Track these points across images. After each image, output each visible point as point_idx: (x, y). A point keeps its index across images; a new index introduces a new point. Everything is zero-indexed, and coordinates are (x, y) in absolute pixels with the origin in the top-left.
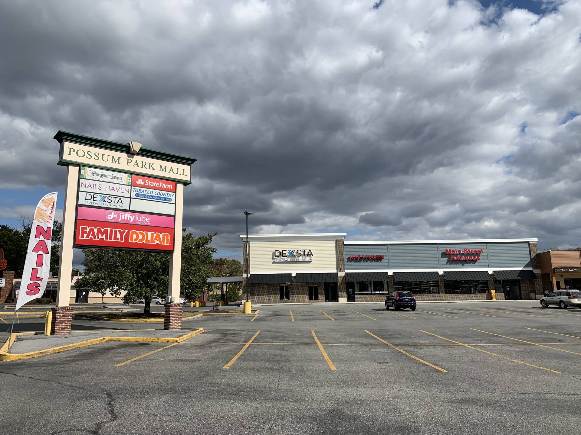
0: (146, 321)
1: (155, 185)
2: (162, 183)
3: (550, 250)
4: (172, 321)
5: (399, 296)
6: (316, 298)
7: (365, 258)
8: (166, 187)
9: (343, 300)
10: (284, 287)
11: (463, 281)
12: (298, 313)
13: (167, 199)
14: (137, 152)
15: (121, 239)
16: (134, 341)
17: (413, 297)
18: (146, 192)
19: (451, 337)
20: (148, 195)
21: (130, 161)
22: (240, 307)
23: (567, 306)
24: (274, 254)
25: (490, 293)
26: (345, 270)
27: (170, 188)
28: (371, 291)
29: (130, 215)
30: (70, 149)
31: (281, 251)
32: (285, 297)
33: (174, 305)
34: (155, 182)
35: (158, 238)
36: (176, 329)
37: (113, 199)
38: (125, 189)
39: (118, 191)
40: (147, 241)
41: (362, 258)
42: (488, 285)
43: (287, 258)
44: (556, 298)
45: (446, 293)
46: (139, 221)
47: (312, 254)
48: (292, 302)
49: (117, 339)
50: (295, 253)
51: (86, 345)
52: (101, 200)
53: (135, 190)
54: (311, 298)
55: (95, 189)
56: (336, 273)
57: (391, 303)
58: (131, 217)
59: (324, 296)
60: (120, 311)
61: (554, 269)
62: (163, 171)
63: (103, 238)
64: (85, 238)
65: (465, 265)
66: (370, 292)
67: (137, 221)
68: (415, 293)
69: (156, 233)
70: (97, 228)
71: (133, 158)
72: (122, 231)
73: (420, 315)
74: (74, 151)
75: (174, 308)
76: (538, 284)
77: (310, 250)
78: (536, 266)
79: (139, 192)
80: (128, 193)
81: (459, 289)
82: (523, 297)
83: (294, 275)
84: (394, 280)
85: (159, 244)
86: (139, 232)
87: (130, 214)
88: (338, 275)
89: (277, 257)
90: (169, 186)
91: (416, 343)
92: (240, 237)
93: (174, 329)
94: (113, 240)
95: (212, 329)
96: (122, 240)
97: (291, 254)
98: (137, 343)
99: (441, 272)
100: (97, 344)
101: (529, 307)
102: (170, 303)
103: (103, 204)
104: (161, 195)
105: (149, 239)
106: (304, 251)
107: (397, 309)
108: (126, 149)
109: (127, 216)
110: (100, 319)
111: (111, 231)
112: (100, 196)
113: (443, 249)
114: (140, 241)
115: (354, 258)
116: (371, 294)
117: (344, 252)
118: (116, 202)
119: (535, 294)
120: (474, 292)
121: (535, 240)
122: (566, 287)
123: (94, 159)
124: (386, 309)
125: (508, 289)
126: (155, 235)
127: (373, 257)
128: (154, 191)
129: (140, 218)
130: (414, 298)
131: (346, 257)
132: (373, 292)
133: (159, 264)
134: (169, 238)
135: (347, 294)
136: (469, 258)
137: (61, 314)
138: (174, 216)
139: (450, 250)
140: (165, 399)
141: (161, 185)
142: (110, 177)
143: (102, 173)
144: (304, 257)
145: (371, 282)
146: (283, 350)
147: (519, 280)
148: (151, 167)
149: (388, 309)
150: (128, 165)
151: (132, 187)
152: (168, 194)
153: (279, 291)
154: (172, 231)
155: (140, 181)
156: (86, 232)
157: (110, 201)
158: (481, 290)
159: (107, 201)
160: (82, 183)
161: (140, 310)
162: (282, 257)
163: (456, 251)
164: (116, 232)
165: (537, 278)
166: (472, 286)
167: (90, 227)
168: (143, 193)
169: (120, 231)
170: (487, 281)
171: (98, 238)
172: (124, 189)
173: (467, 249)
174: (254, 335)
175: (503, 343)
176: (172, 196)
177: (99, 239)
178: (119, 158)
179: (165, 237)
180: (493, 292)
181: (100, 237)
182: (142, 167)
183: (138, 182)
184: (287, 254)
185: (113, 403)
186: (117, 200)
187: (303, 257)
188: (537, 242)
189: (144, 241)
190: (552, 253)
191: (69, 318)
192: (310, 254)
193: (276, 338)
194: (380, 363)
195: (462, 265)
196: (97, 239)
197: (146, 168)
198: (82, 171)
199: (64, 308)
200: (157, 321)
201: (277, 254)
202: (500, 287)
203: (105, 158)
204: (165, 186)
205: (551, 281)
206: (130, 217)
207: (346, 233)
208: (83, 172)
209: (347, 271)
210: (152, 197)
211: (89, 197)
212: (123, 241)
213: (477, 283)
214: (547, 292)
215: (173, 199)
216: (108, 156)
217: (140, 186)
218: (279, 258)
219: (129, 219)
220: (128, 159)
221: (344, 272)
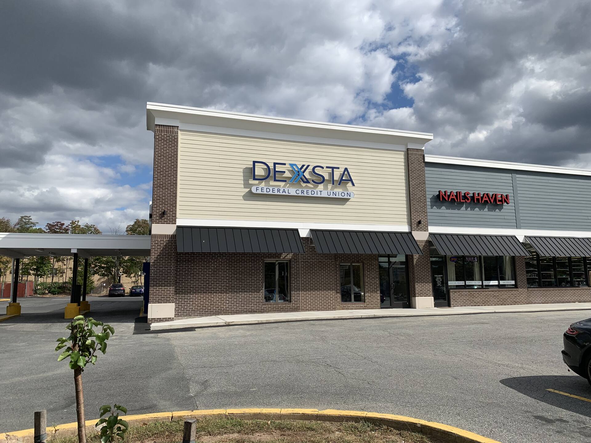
7: (473, 198)
9: (425, 303)
10: (277, 267)
24: (250, 173)
26: (429, 227)
31: (271, 166)
32: (277, 294)
41: (465, 198)
43: (286, 185)
47: (351, 180)
50: (307, 175)
54: (346, 299)
56: (407, 233)
66: (480, 283)
77: (346, 169)
88: (413, 238)
89: (258, 182)
97: (299, 176)
106: (331, 170)
115: (448, 199)
116: (482, 287)
117: (426, 182)
127: (488, 198)
131: (429, 193)
132: (485, 283)
135: (433, 286)
144: (330, 186)
145: (479, 257)
153: (262, 278)
162: (272, 182)
184: (287, 174)
187: (326, 187)
192: (346, 179)
201: (260, 171)
209: (433, 229)
218: (264, 184)
221: (427, 230)
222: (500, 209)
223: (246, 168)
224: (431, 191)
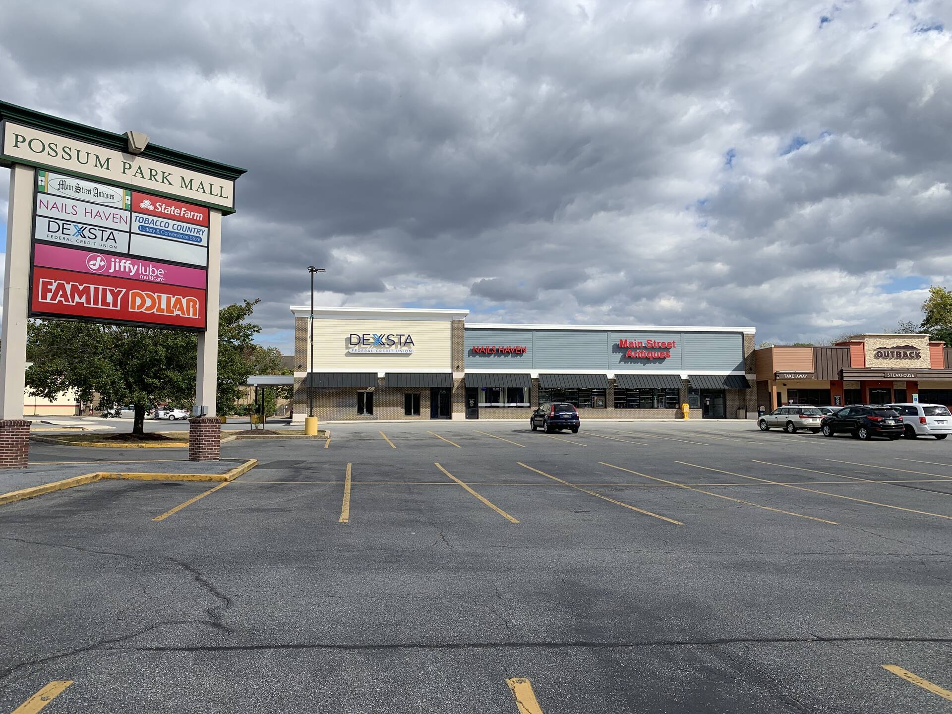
0: (143, 447)
1: (174, 212)
2: (186, 209)
3: (773, 346)
4: (204, 447)
5: (555, 411)
6: (417, 412)
7: (497, 350)
8: (191, 217)
9: (459, 416)
10: (365, 395)
11: (642, 389)
12: (395, 436)
13: (194, 238)
14: (142, 150)
15: (115, 305)
16: (150, 478)
17: (575, 411)
18: (158, 223)
19: (654, 472)
20: (160, 230)
21: (127, 166)
22: (289, 425)
23: (797, 429)
24: (349, 341)
25: (680, 408)
26: (465, 370)
27: (198, 219)
28: (504, 403)
29: (129, 264)
30: (17, 136)
31: (361, 336)
32: (365, 410)
33: (208, 420)
34: (173, 207)
35: (178, 306)
36: (210, 459)
37: (98, 233)
38: (121, 216)
39: (107, 220)
40: (159, 309)
41: (492, 350)
42: (679, 398)
43: (370, 347)
44: (783, 418)
45: (616, 407)
46: (145, 275)
47: (412, 342)
48: (376, 419)
49: (118, 476)
50: (384, 340)
51: (71, 486)
52: (76, 233)
53: (138, 218)
54: (408, 413)
55: (66, 213)
56: (449, 374)
57: (541, 421)
58: (131, 266)
59: (430, 409)
60: (81, 430)
61: (775, 373)
62: (186, 187)
63: (81, 301)
64: (48, 301)
65: (647, 365)
66: (502, 405)
67: (142, 274)
68: (578, 406)
69: (176, 297)
70: (71, 283)
71: (133, 162)
72: (116, 291)
73: (589, 440)
74: (24, 140)
75: (208, 426)
76: (752, 395)
77: (409, 336)
78: (751, 369)
79: (145, 223)
80: (126, 223)
81: (634, 401)
82: (728, 415)
83: (381, 375)
84: (539, 385)
85: (181, 315)
86: (145, 294)
87: (130, 262)
88: (454, 377)
89: (353, 346)
90: (197, 215)
91: (607, 483)
92: (291, 309)
93: (207, 459)
94: (100, 306)
95: (267, 460)
96: (117, 307)
97: (378, 342)
98: (156, 482)
99: (611, 374)
100: (87, 484)
101: (741, 430)
102: (200, 416)
103: (81, 241)
104: (184, 230)
105: (164, 306)
106: (399, 336)
107: (550, 431)
108: (120, 143)
109: (125, 265)
110: (54, 442)
111: (96, 290)
112: (75, 226)
113: (616, 339)
114: (147, 309)
115: (479, 351)
116: (504, 407)
117: (465, 341)
118: (104, 239)
119: (746, 412)
120: (658, 406)
121: (750, 330)
122: (789, 401)
123: (63, 157)
124: (533, 430)
125: (708, 403)
126: (173, 300)
127: (510, 349)
128: (172, 222)
129: (148, 268)
130: (577, 413)
131: (467, 348)
132: (506, 405)
133: (162, 352)
134: (197, 306)
135: (466, 406)
136: (654, 355)
137: (10, 432)
138: (206, 269)
139: (626, 341)
140: (285, 572)
141: (183, 212)
142: (93, 193)
143: (77, 186)
144: (399, 346)
145: (504, 388)
146: (411, 493)
147: (724, 390)
148: (165, 179)
149: (534, 430)
150: (124, 172)
151: (133, 213)
152: (195, 229)
153: (356, 400)
154: (202, 294)
155: (146, 204)
156: (50, 291)
157: (94, 237)
158: (668, 403)
159: (88, 237)
160: (41, 201)
161: (114, 428)
162: (362, 346)
163: (635, 342)
164: (104, 291)
165: (750, 388)
166: (655, 396)
167: (57, 282)
168: (151, 225)
169: (112, 292)
170: (678, 390)
171: (73, 302)
172: (119, 217)
173: (651, 341)
174: (346, 470)
175: (733, 482)
176: (203, 233)
177: (74, 304)
178: (108, 159)
179: (191, 304)
180: (686, 407)
181: (77, 299)
182: (150, 179)
183: (143, 206)
184: (372, 340)
185: (204, 578)
186: (106, 235)
187: (396, 347)
188: (754, 333)
189: (155, 310)
190: (775, 351)
191: (24, 441)
192: (409, 342)
193: (385, 474)
194: (577, 512)
195: (642, 364)
196: (71, 303)
197: (157, 181)
198: (40, 178)
199: (14, 422)
200: (162, 446)
201: (354, 339)
202: (695, 400)
203: (83, 158)
204: (189, 215)
205: (770, 391)
206: (129, 267)
207: (469, 310)
208: (42, 181)
209: (467, 371)
210: (167, 234)
211: (54, 227)
212: (119, 308)
213: (664, 392)
214: (762, 409)
215: (204, 238)
216: (88, 154)
217: (146, 212)
218: (357, 347)
219: (127, 270)
220: (125, 163)
221: (464, 371)
222: (521, 357)
223: (346, 339)
224: (468, 346)
